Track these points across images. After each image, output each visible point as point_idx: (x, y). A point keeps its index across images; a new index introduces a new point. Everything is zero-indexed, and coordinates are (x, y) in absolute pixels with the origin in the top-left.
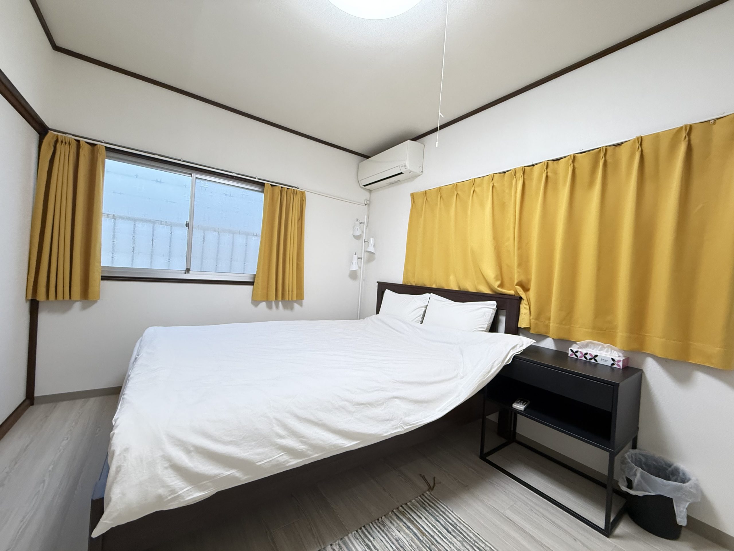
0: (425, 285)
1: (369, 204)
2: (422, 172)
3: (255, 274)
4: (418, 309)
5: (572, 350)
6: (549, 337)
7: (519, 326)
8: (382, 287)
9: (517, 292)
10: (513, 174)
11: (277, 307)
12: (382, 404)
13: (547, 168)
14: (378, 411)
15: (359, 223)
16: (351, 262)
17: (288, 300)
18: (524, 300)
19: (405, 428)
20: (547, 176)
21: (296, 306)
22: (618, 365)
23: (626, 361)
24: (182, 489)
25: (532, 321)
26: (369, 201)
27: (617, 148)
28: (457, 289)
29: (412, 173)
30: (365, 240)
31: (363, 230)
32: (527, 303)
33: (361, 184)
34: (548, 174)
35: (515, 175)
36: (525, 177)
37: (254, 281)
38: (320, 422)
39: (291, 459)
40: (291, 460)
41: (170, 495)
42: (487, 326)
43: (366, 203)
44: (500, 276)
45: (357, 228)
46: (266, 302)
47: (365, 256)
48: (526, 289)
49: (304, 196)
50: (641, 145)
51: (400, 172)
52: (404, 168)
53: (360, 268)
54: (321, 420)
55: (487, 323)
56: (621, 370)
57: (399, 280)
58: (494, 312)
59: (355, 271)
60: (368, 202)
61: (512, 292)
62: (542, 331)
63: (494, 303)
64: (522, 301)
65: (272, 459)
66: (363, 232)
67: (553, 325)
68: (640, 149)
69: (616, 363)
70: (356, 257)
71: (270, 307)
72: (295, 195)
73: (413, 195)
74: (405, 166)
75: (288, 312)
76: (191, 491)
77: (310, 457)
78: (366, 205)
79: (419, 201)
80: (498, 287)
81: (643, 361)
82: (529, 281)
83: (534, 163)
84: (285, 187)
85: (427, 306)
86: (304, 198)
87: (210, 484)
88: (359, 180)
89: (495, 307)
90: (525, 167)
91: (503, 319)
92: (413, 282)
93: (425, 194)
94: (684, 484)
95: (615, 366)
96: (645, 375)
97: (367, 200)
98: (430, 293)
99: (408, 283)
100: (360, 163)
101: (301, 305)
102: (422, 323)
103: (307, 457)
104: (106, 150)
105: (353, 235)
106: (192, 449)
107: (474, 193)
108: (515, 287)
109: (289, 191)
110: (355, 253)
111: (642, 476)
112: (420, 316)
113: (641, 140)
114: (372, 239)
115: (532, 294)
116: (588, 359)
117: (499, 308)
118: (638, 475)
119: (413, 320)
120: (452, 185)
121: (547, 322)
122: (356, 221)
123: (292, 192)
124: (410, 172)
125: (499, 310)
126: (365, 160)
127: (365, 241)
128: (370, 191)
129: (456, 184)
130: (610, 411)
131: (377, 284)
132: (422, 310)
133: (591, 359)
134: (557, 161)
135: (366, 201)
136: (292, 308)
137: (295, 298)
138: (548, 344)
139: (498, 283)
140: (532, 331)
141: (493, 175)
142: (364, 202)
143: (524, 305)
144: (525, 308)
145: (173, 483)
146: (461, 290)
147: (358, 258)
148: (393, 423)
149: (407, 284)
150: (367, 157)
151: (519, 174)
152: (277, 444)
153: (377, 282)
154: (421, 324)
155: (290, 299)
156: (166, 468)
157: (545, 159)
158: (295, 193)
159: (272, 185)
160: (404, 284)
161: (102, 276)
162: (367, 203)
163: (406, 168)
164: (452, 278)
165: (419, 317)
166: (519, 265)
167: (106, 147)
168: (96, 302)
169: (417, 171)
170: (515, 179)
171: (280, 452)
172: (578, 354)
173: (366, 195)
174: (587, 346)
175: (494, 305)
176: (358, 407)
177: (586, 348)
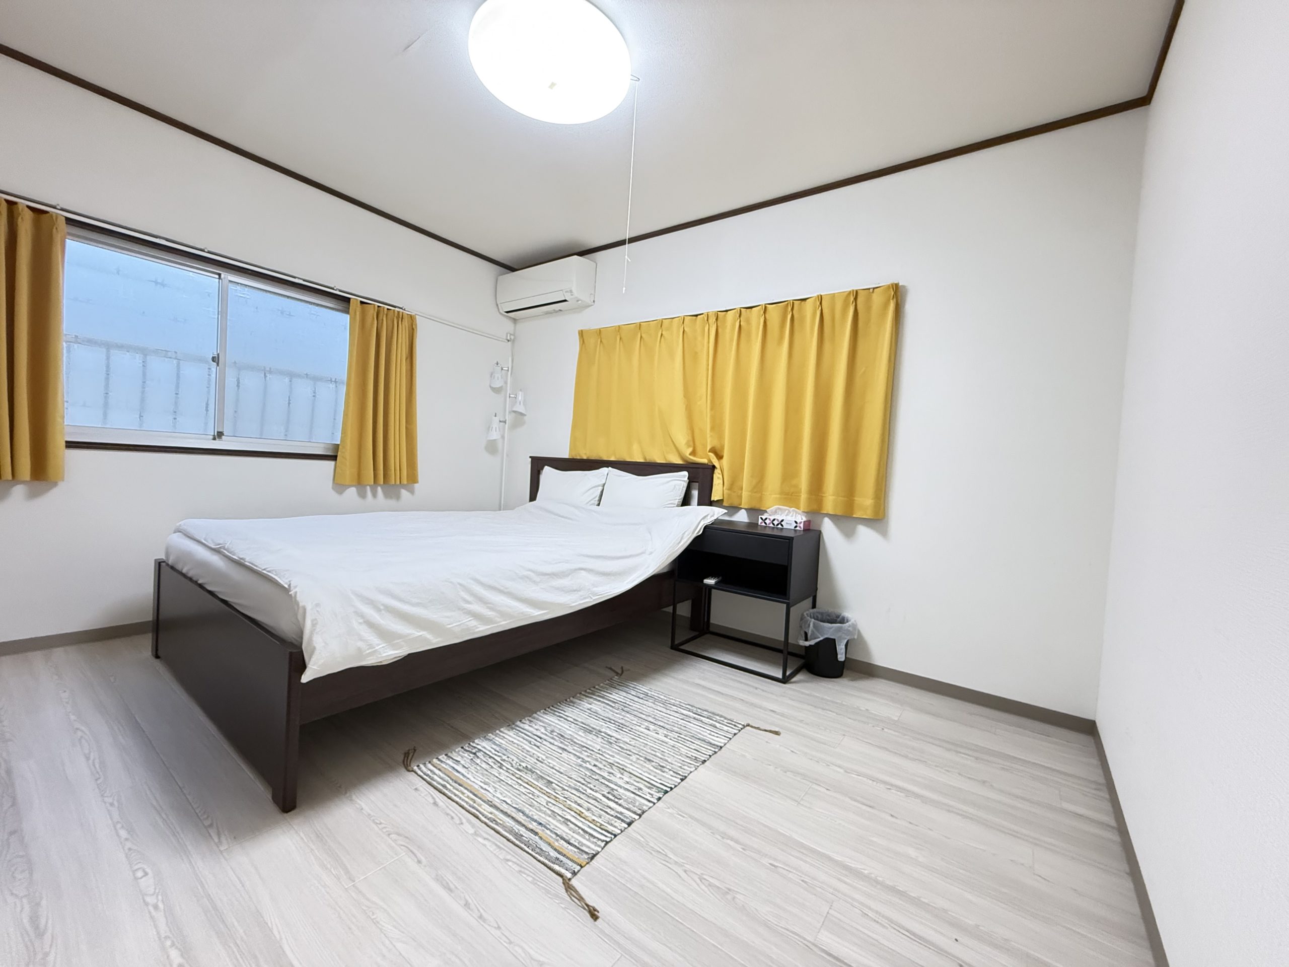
0: (601, 458)
1: (514, 341)
2: (594, 301)
3: (339, 443)
4: (591, 491)
5: (762, 518)
6: (741, 508)
7: (712, 499)
8: (538, 464)
9: (710, 460)
10: (706, 319)
11: (375, 495)
12: (567, 575)
13: (740, 316)
14: (565, 582)
15: (500, 369)
16: (489, 429)
17: (394, 483)
18: (717, 468)
19: (594, 598)
20: (740, 326)
21: (404, 493)
22: (800, 527)
23: (807, 523)
24: (378, 645)
25: (726, 491)
26: (514, 335)
27: (803, 303)
28: (642, 460)
29: (580, 302)
30: (510, 395)
31: (507, 379)
32: (720, 472)
33: (502, 308)
34: (741, 323)
35: (708, 320)
36: (719, 324)
37: (335, 454)
38: (506, 590)
39: (479, 624)
40: (479, 626)
41: (368, 649)
42: (678, 502)
43: (509, 338)
44: (693, 442)
45: (496, 376)
46: (355, 487)
47: (509, 418)
48: (720, 457)
49: (414, 323)
50: (821, 303)
51: (564, 299)
52: (569, 294)
53: (503, 437)
54: (506, 588)
55: (678, 498)
56: (802, 532)
57: (564, 453)
58: (686, 485)
59: (495, 440)
60: (512, 337)
61: (705, 461)
62: (736, 504)
63: (686, 473)
64: (716, 471)
65: (461, 622)
66: (506, 383)
67: (745, 494)
68: (820, 308)
69: (798, 525)
70: (496, 419)
71: (362, 495)
72: (400, 320)
73: (581, 333)
74: (571, 291)
75: (392, 502)
76: (386, 649)
77: (498, 624)
78: (510, 342)
79: (591, 341)
80: (690, 454)
81: (822, 521)
82: (723, 447)
83: (728, 309)
84: (384, 307)
85: (604, 484)
86: (414, 326)
87: (403, 643)
88: (498, 303)
89: (686, 479)
90: (719, 313)
91: (695, 493)
92: (584, 454)
93: (598, 334)
94: (844, 625)
95: (798, 528)
96: (822, 535)
97: (511, 334)
98: (608, 467)
99: (576, 456)
100: (499, 277)
101: (412, 492)
102: (599, 505)
103: (496, 623)
104: (66, 223)
105: (490, 387)
106: (382, 607)
107: (662, 337)
108: (708, 455)
109: (391, 313)
110: (496, 414)
111: (815, 626)
112: (596, 497)
113: (821, 298)
114: (520, 393)
115: (725, 461)
116: (776, 524)
117: (691, 481)
118: (811, 625)
119: (588, 503)
120: (635, 325)
121: (740, 492)
122: (496, 365)
123: (396, 315)
124: (578, 301)
125: (691, 483)
126: (508, 273)
127: (510, 397)
128: (515, 321)
129: (640, 324)
130: (786, 564)
131: (530, 459)
132: (598, 489)
133: (778, 525)
134: (750, 310)
135: (509, 335)
136: (398, 497)
137: (405, 481)
138: (742, 517)
139: (690, 450)
140: (725, 504)
141: (684, 318)
142: (505, 337)
143: (717, 474)
144: (718, 478)
145: (369, 638)
146: (648, 461)
147: (500, 421)
148: (580, 593)
149: (575, 458)
150: (512, 269)
151: (712, 320)
152: (465, 609)
153: (530, 457)
154: (597, 507)
155: (398, 482)
156: (360, 623)
157: (738, 306)
158: (400, 317)
159: (362, 303)
160: (571, 457)
161: (67, 442)
162: (511, 339)
163: (572, 295)
164: (635, 447)
165: (595, 500)
166: (712, 429)
167: (67, 219)
168: (55, 484)
169: (587, 300)
170: (707, 325)
171: (467, 617)
172: (767, 521)
173: (508, 326)
174: (775, 512)
175: (684, 476)
176: (543, 577)
177: (775, 514)
